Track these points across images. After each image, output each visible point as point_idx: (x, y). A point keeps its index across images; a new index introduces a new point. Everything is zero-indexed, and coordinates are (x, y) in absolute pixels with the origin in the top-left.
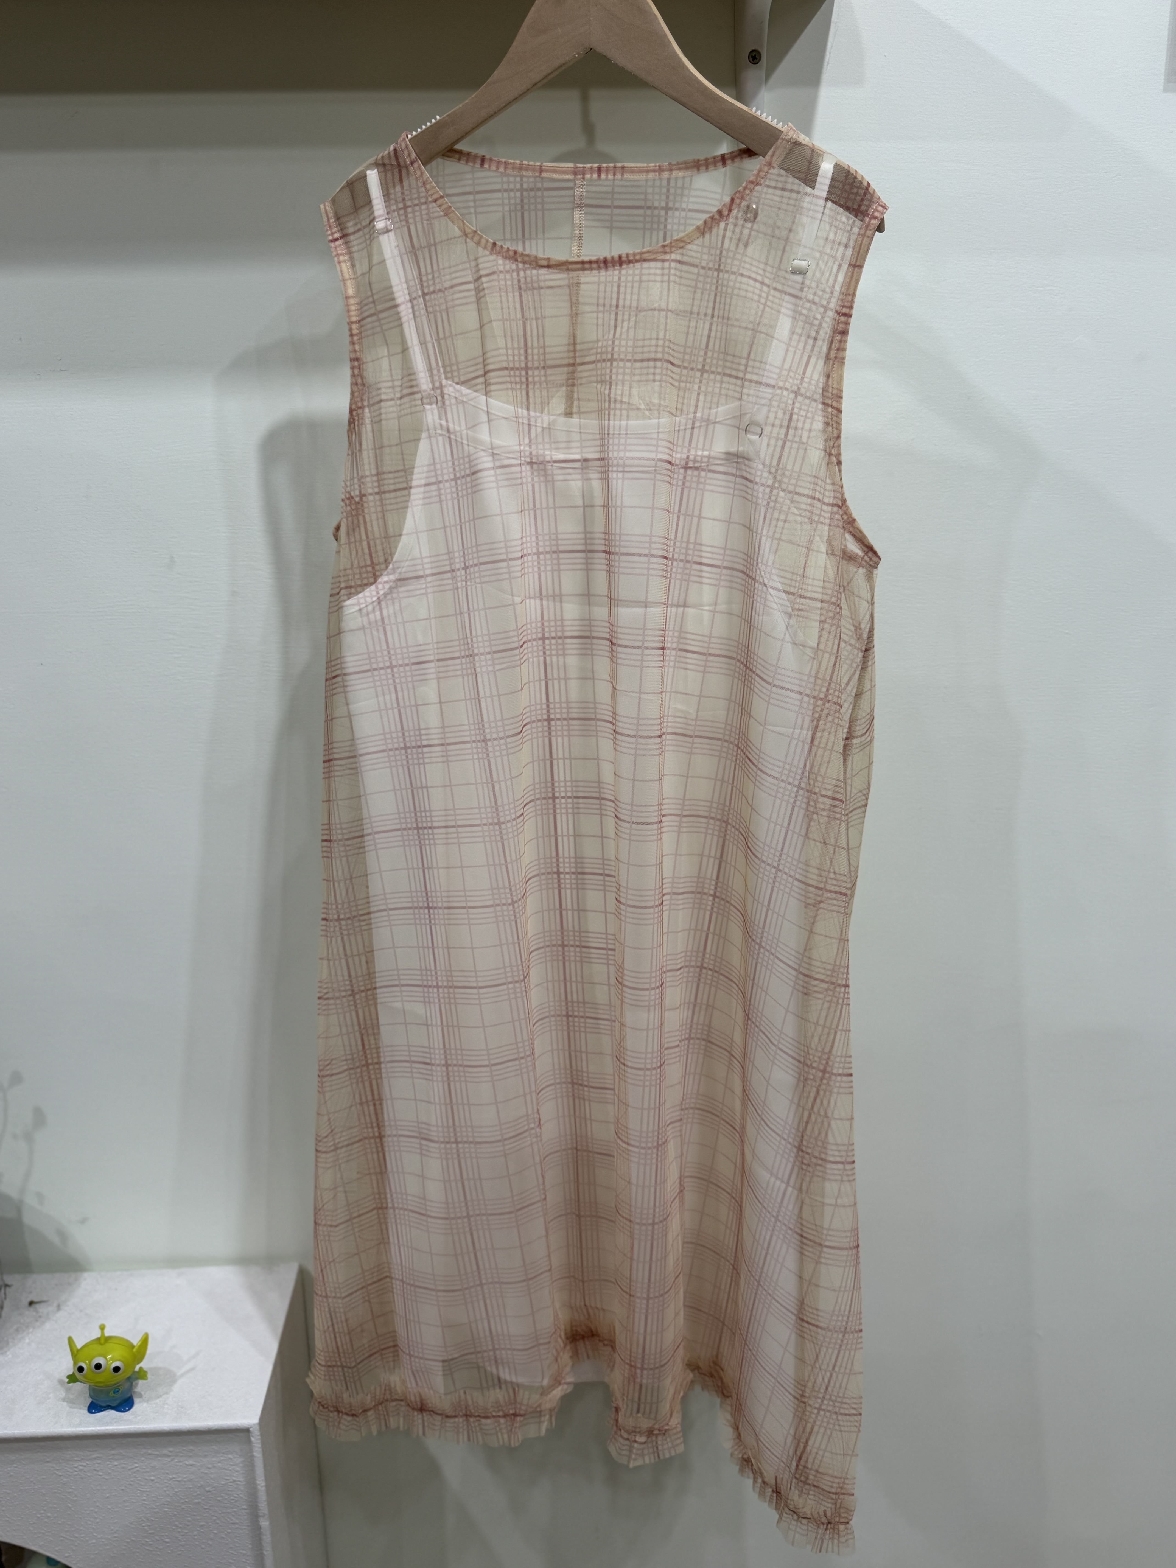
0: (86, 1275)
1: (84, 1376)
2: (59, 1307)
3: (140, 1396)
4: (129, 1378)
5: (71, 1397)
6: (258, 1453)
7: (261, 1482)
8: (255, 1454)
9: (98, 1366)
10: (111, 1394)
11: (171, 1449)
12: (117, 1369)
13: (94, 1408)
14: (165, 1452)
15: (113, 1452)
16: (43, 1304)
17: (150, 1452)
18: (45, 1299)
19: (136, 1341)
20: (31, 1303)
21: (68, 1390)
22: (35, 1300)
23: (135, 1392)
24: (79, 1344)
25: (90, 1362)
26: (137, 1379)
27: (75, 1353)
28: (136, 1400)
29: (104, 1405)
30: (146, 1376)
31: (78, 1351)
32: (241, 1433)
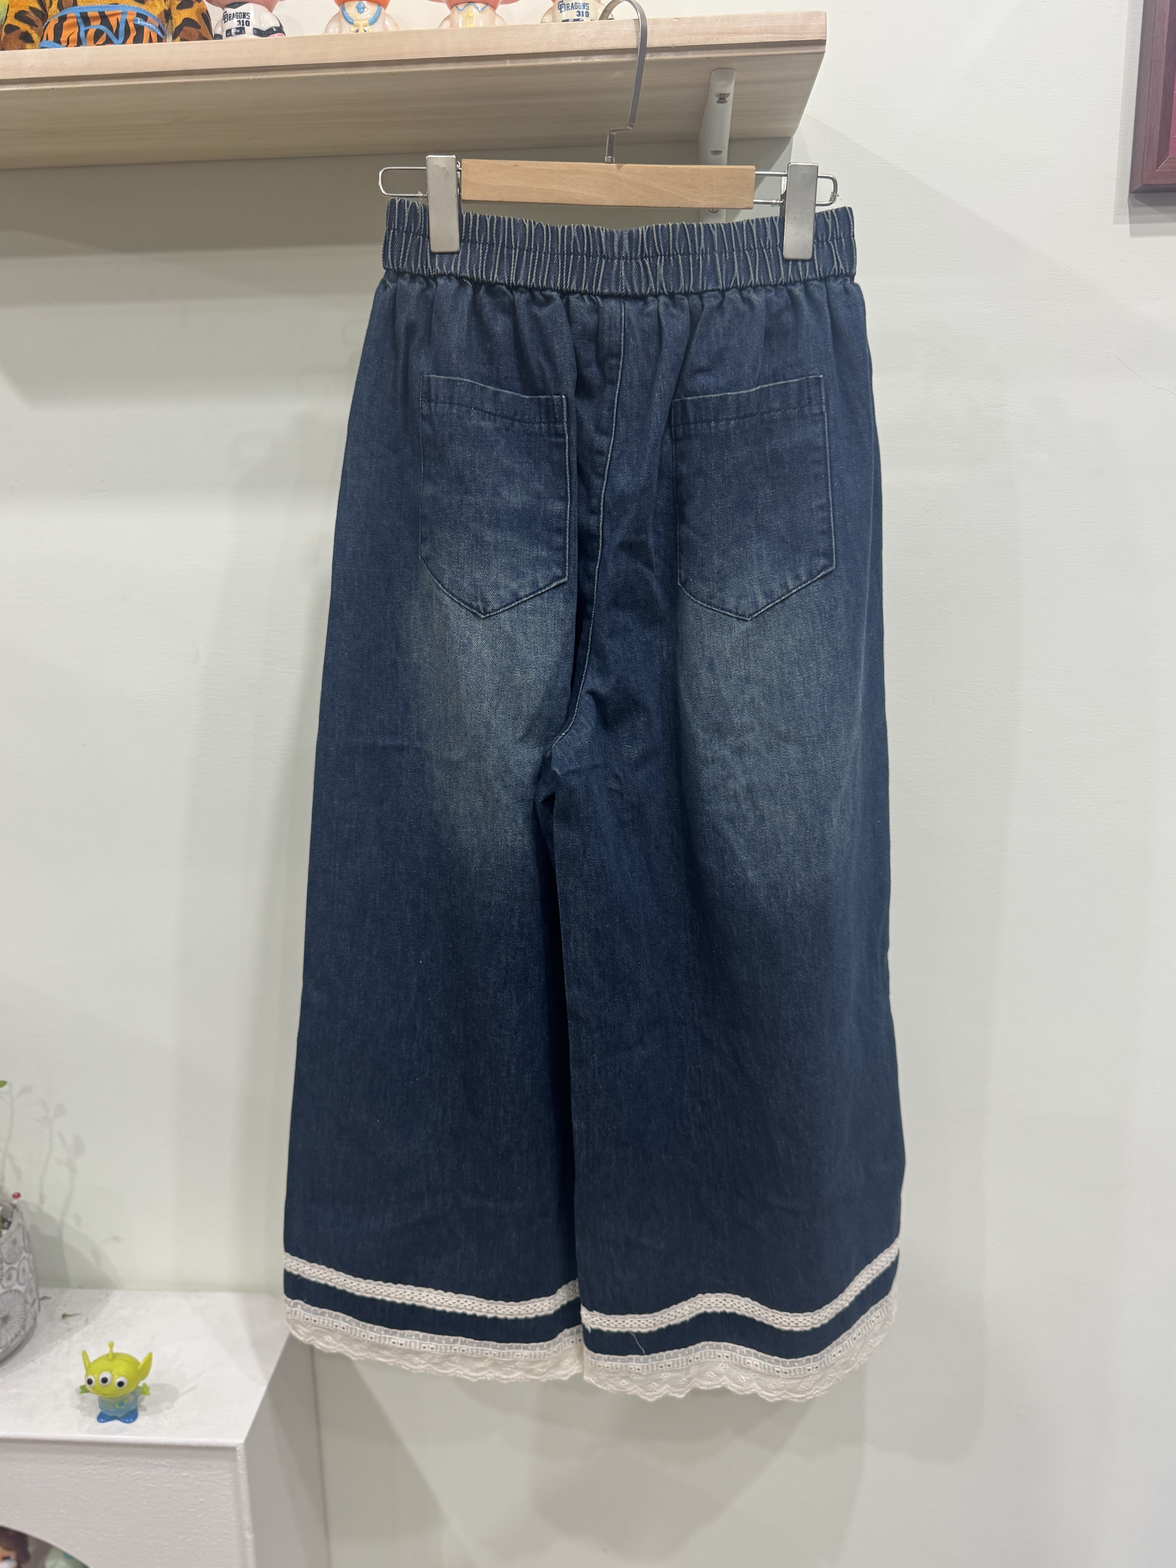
0: (115, 1292)
1: (93, 1388)
2: (87, 1322)
3: (145, 1409)
4: (133, 1393)
5: (85, 1405)
6: (242, 1470)
7: (245, 1497)
8: (241, 1471)
9: (105, 1380)
10: (117, 1406)
11: (168, 1460)
12: (121, 1384)
13: (103, 1417)
14: (163, 1462)
15: (118, 1459)
16: (74, 1317)
17: (150, 1461)
18: (77, 1312)
19: (141, 1359)
20: (64, 1316)
21: (83, 1399)
22: (69, 1313)
23: (140, 1406)
24: (92, 1358)
25: (98, 1376)
26: (141, 1393)
27: (88, 1366)
28: (140, 1413)
29: (111, 1415)
30: (148, 1392)
31: (90, 1364)
32: (227, 1451)
